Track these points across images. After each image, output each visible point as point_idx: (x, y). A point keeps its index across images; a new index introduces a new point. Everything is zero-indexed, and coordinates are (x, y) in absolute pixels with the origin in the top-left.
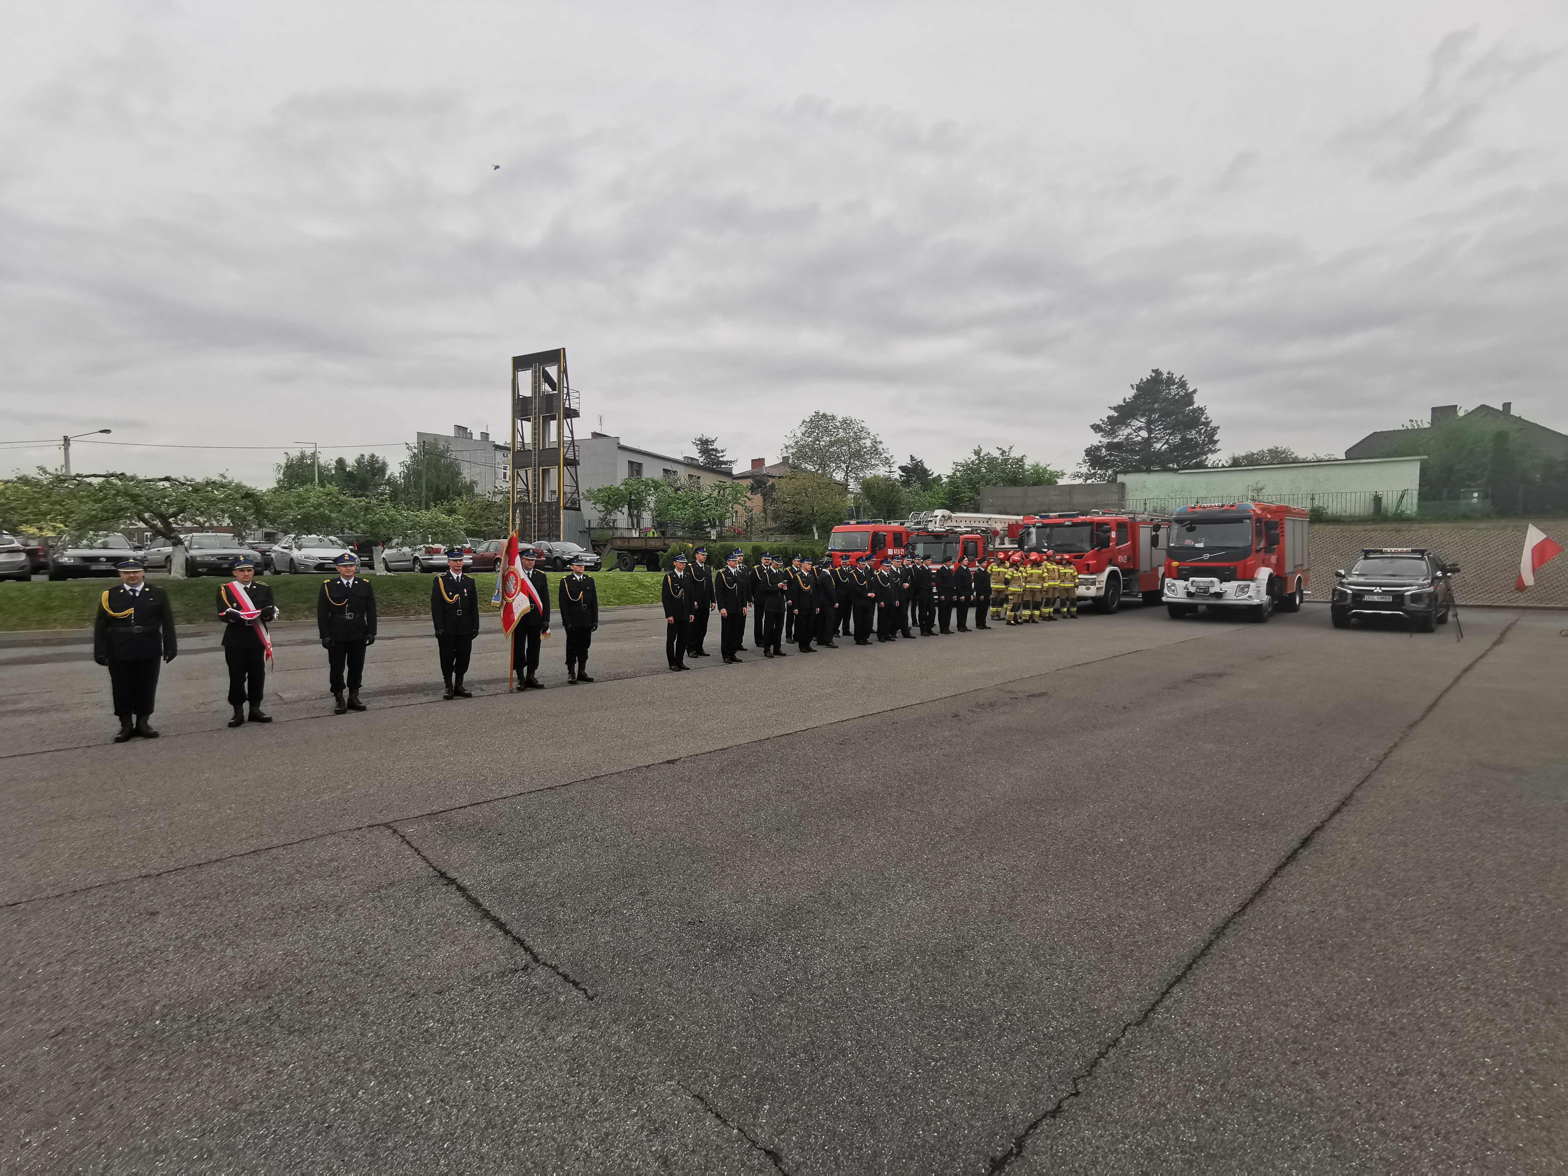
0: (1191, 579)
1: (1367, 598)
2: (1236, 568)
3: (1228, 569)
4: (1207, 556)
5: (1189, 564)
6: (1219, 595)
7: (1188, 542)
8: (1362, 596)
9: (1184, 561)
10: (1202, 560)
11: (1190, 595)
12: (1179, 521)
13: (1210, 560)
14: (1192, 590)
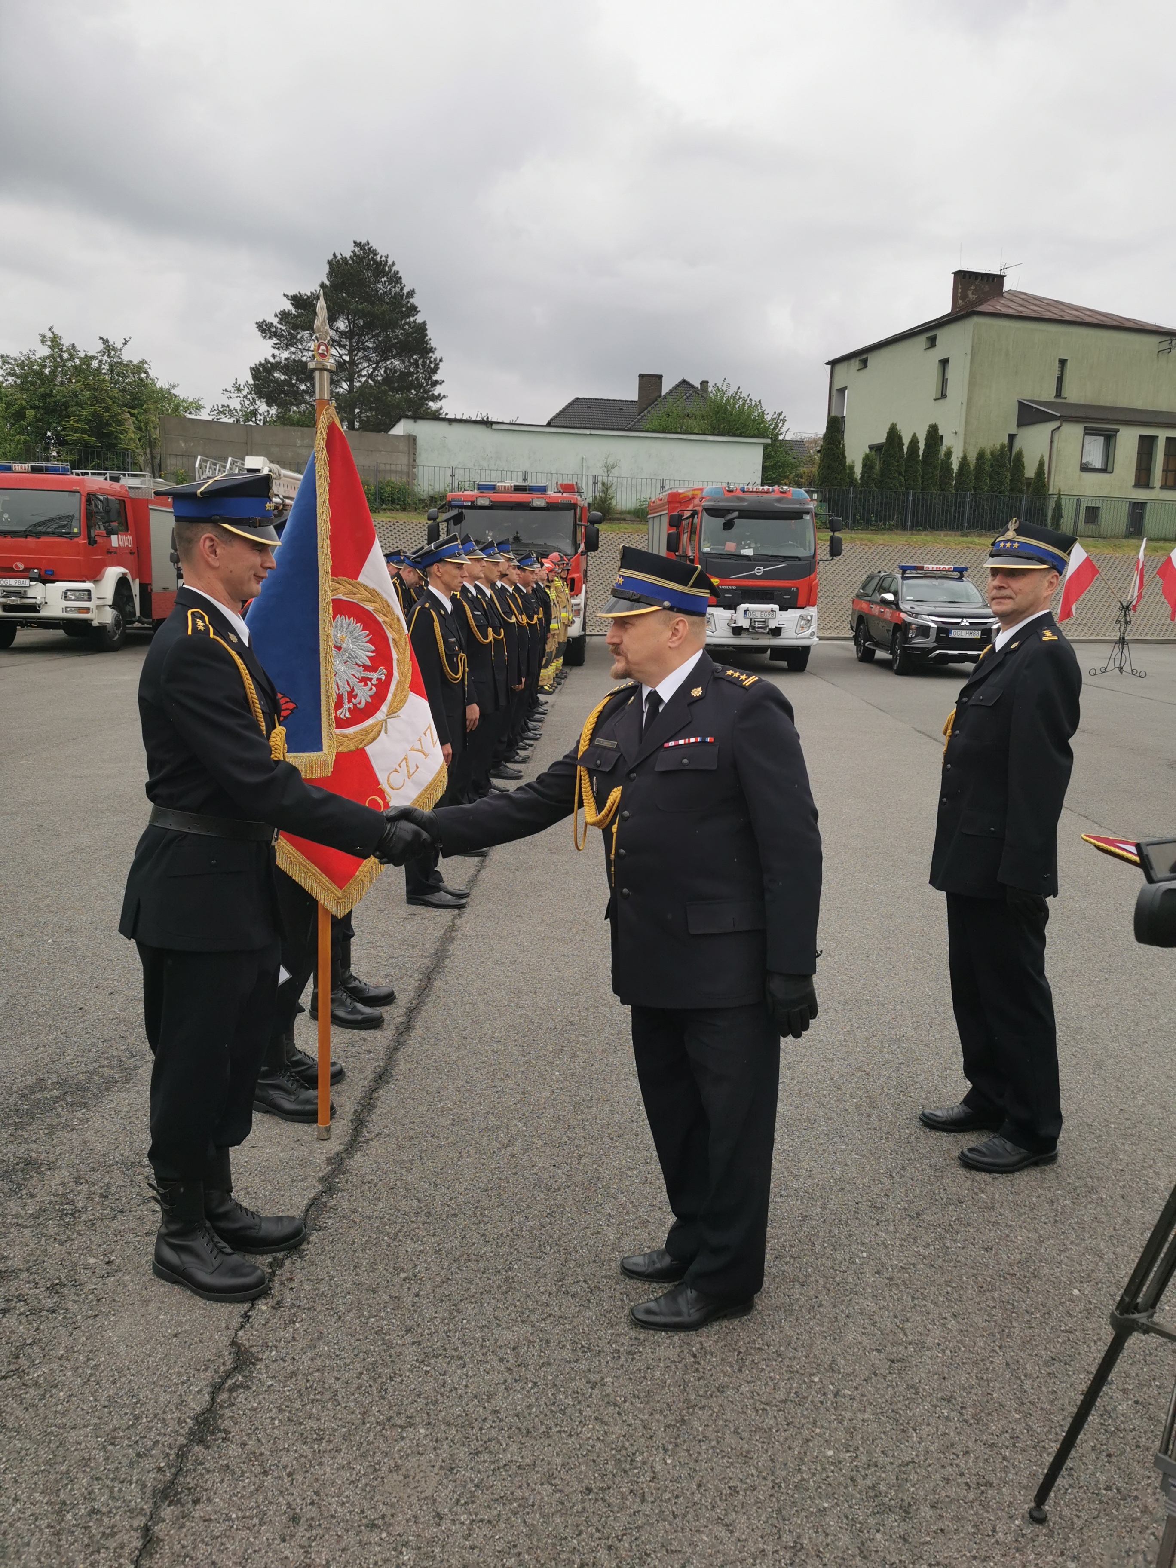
0: (743, 607)
1: (955, 634)
2: (798, 589)
3: (787, 591)
4: (759, 570)
5: (733, 583)
6: (777, 632)
7: (730, 547)
8: (947, 632)
9: (727, 576)
10: (754, 577)
11: (737, 631)
12: (713, 512)
13: (766, 576)
14: (745, 623)
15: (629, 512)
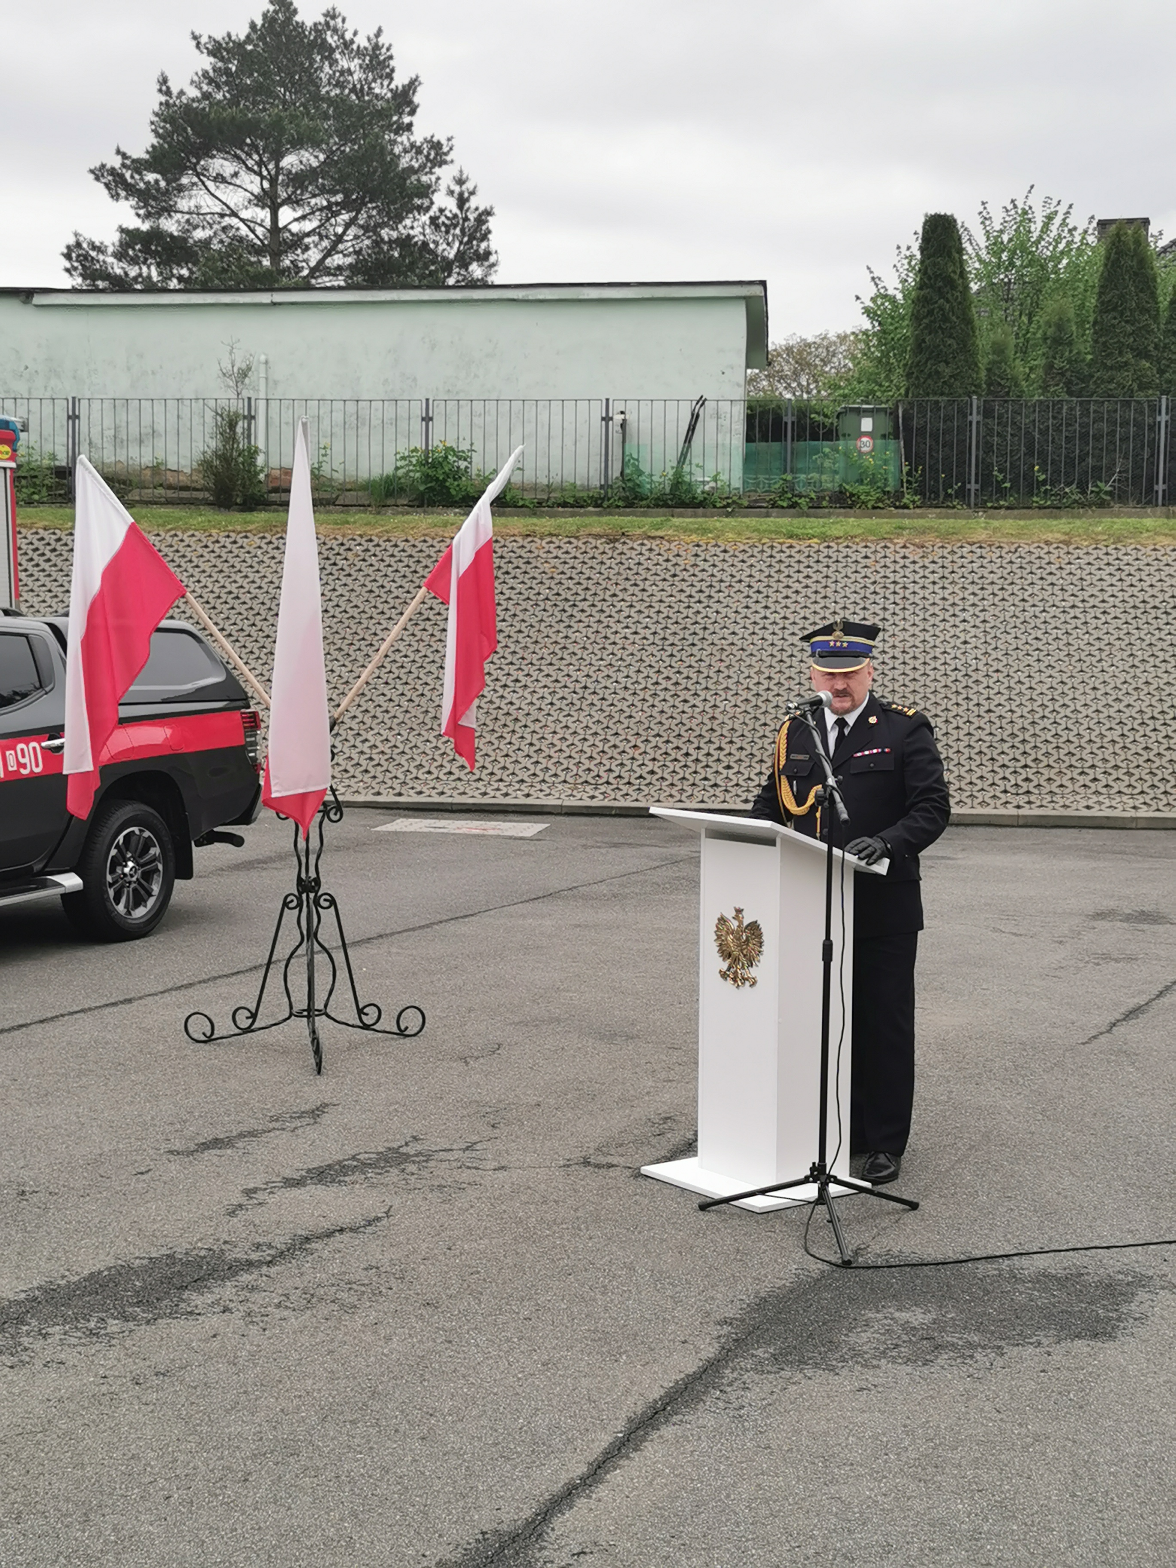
15: (368, 487)
